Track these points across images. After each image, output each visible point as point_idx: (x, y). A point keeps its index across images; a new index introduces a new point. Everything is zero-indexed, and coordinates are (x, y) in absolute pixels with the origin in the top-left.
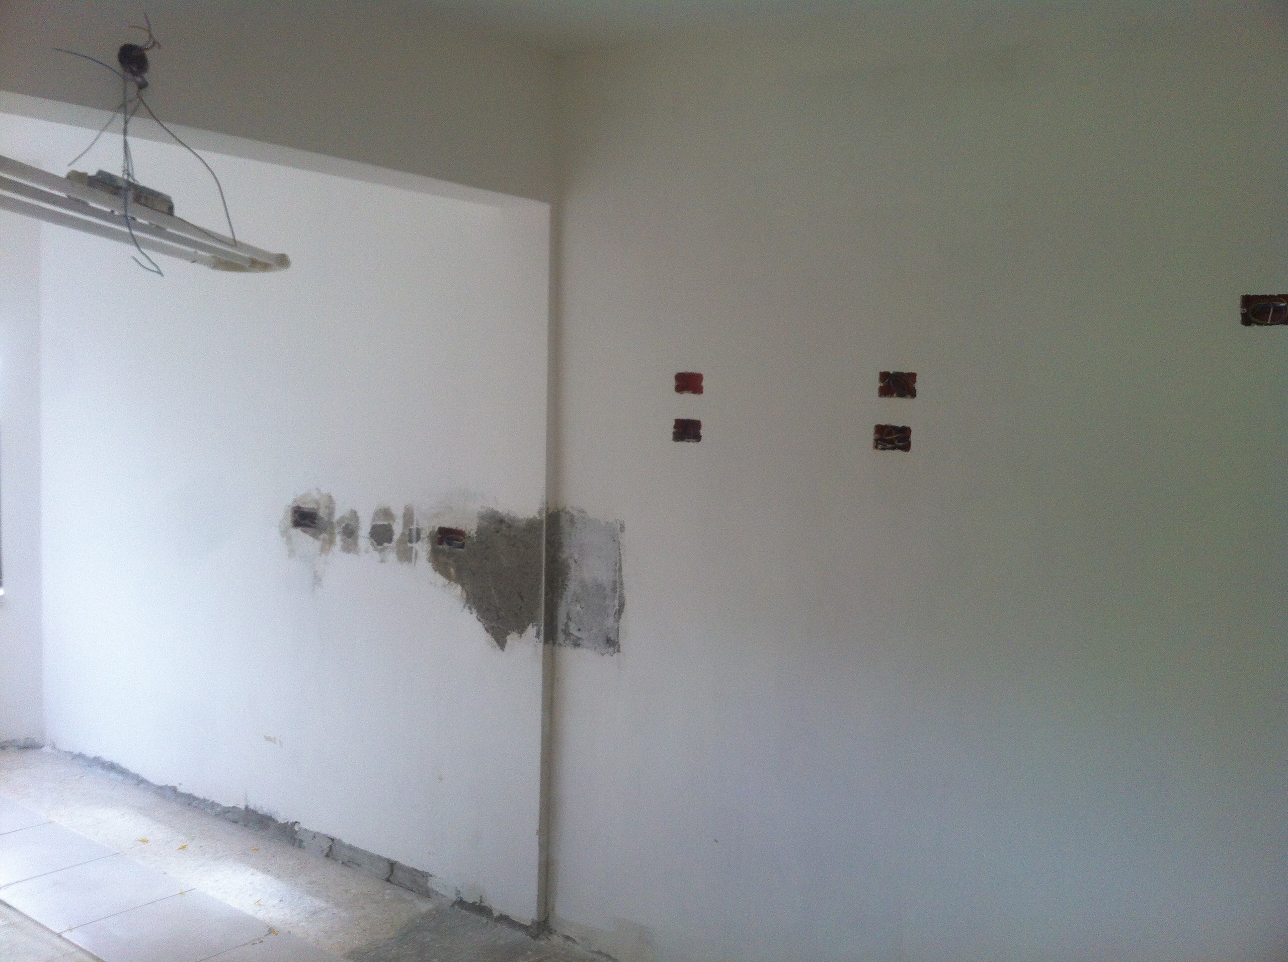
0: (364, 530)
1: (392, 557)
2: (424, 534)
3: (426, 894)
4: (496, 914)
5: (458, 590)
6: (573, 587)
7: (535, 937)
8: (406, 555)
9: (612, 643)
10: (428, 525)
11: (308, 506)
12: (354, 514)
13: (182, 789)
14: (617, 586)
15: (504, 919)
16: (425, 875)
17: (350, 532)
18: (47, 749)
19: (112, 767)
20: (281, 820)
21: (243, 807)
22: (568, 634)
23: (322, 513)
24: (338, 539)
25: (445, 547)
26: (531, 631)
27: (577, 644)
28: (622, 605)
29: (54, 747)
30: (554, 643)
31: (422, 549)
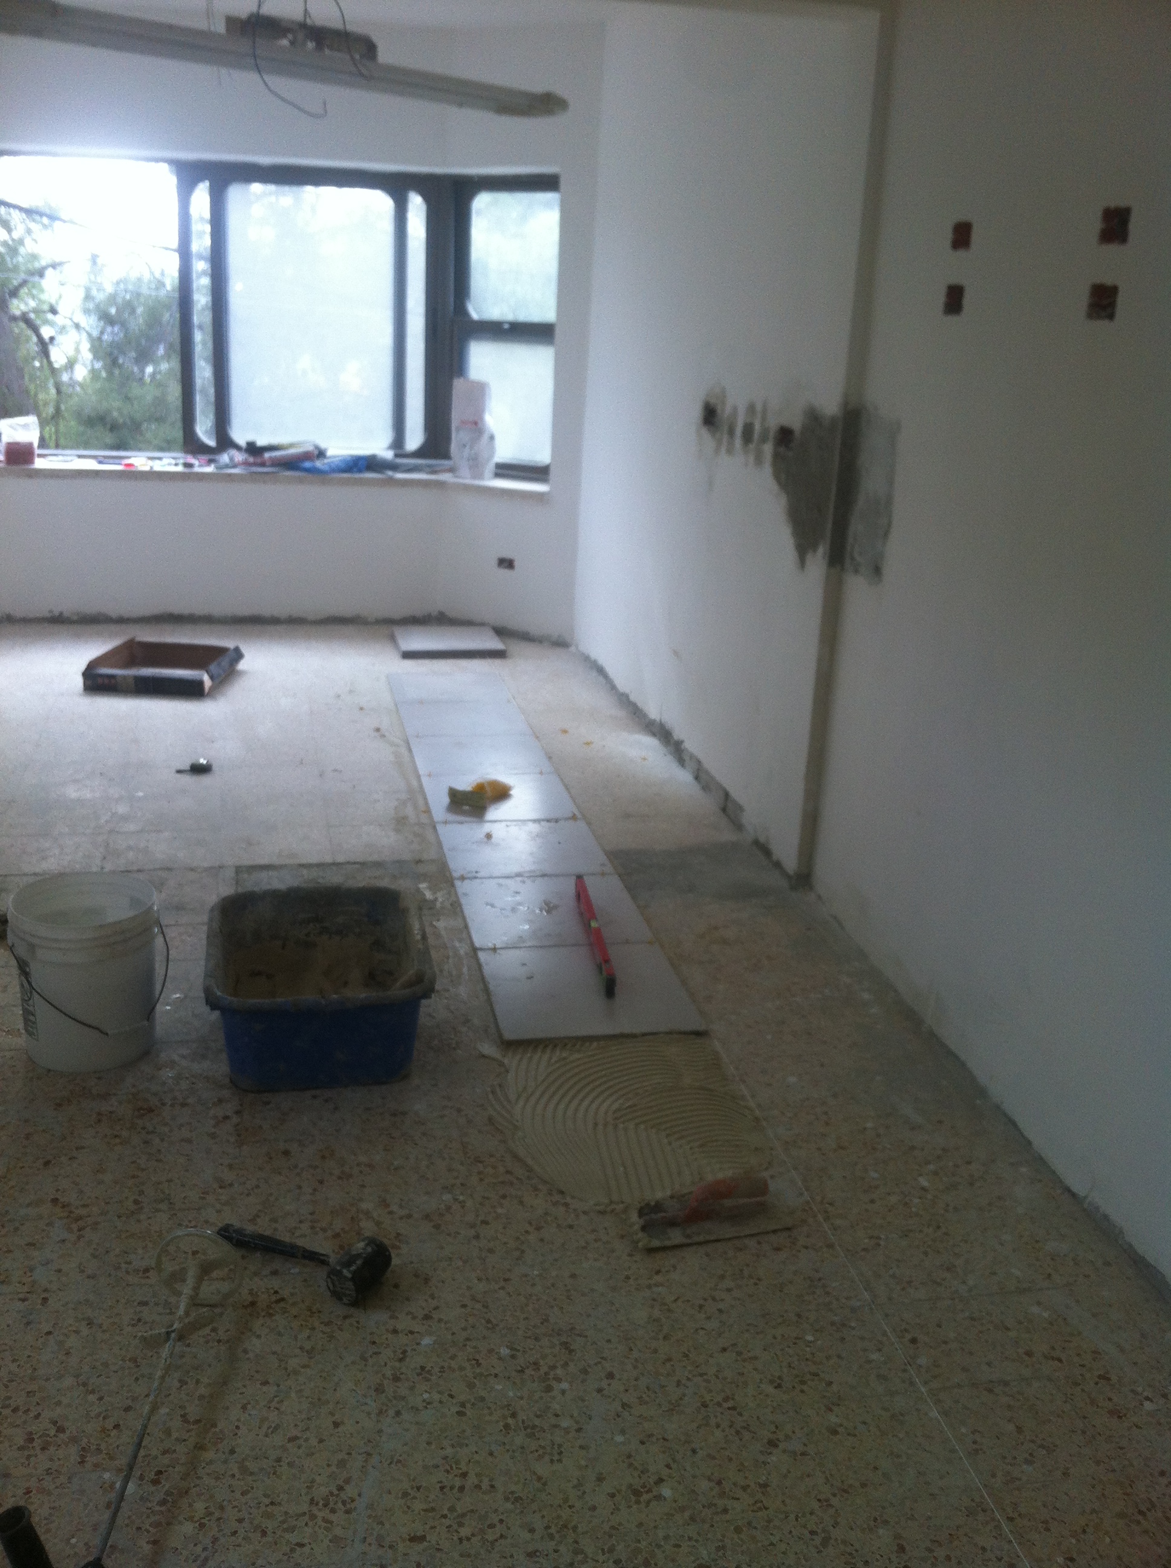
0: (739, 430)
1: (751, 459)
2: (772, 434)
3: (739, 827)
4: (775, 858)
5: (783, 500)
6: (861, 503)
7: (793, 888)
8: (759, 461)
9: (877, 570)
10: (774, 424)
11: (713, 401)
12: (735, 409)
13: (632, 698)
14: (889, 500)
15: (778, 865)
16: (741, 808)
17: (731, 432)
18: (573, 649)
19: (601, 671)
20: (676, 737)
21: (658, 720)
22: (853, 559)
23: (719, 411)
24: (725, 437)
25: (782, 449)
26: (821, 550)
27: (856, 571)
28: (889, 525)
29: (577, 646)
30: (843, 569)
31: (768, 449)
